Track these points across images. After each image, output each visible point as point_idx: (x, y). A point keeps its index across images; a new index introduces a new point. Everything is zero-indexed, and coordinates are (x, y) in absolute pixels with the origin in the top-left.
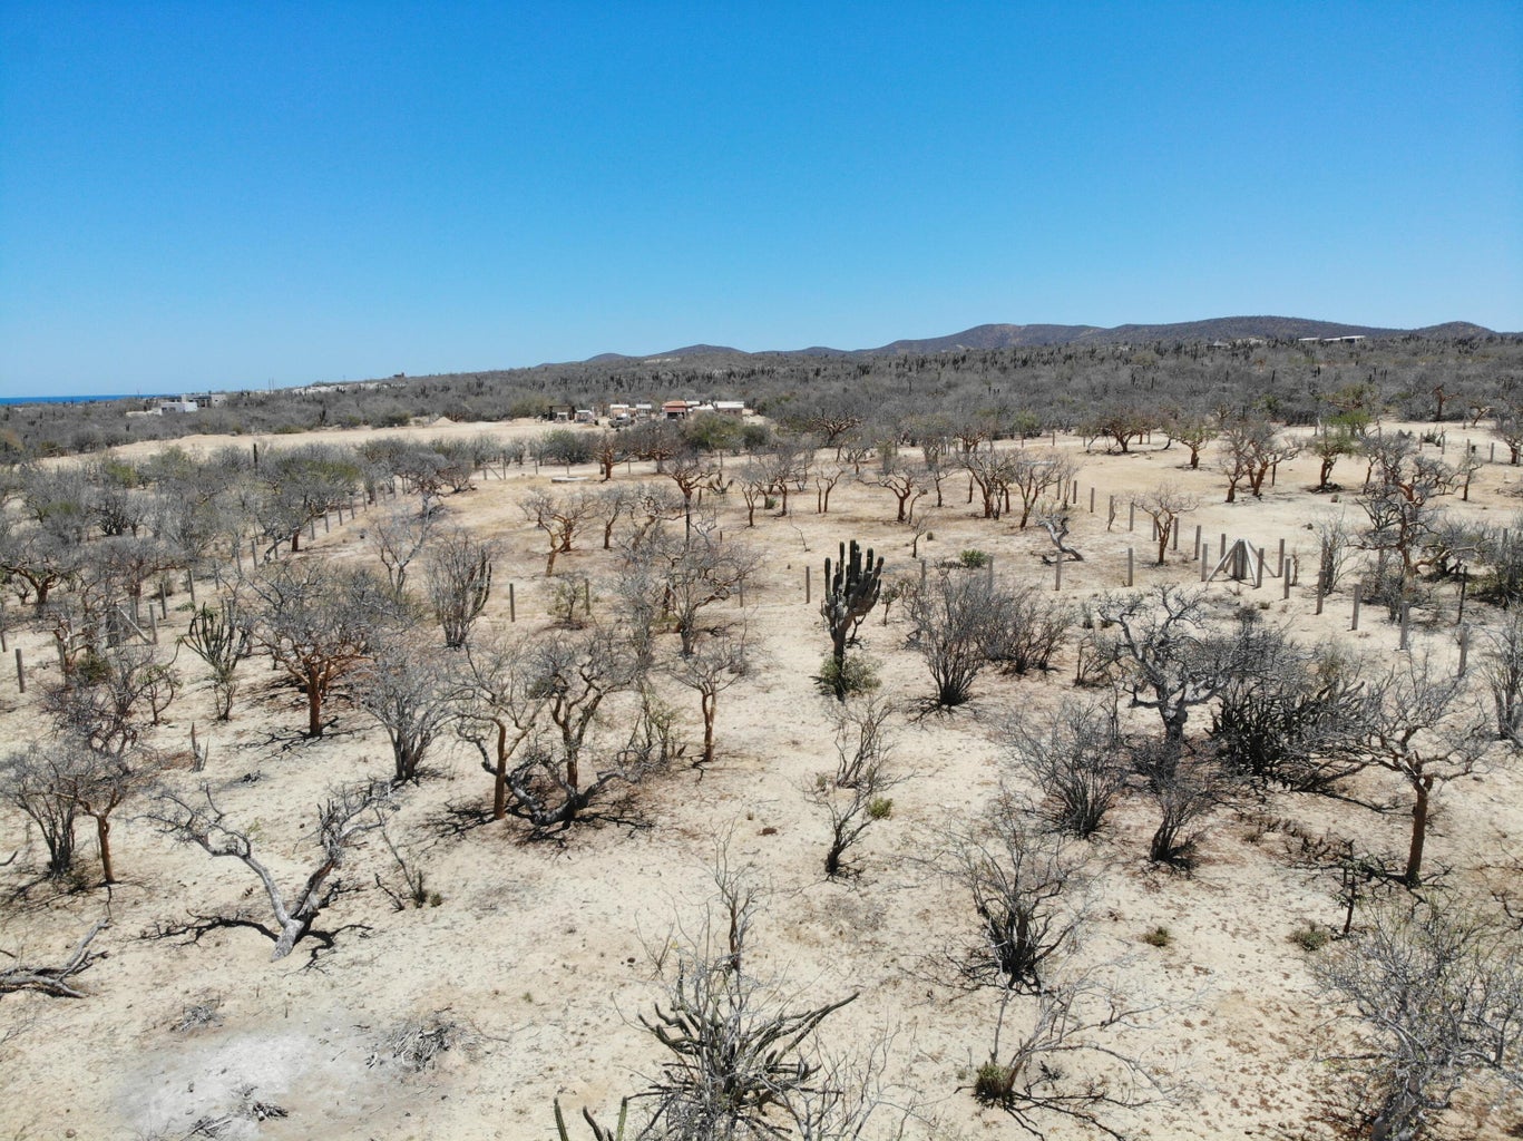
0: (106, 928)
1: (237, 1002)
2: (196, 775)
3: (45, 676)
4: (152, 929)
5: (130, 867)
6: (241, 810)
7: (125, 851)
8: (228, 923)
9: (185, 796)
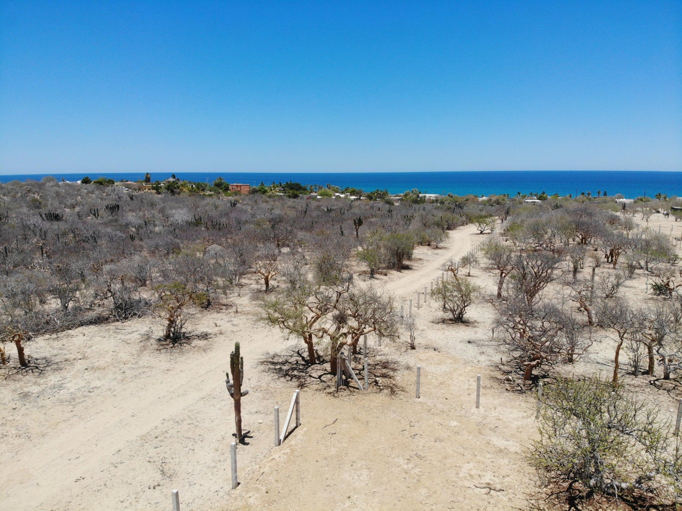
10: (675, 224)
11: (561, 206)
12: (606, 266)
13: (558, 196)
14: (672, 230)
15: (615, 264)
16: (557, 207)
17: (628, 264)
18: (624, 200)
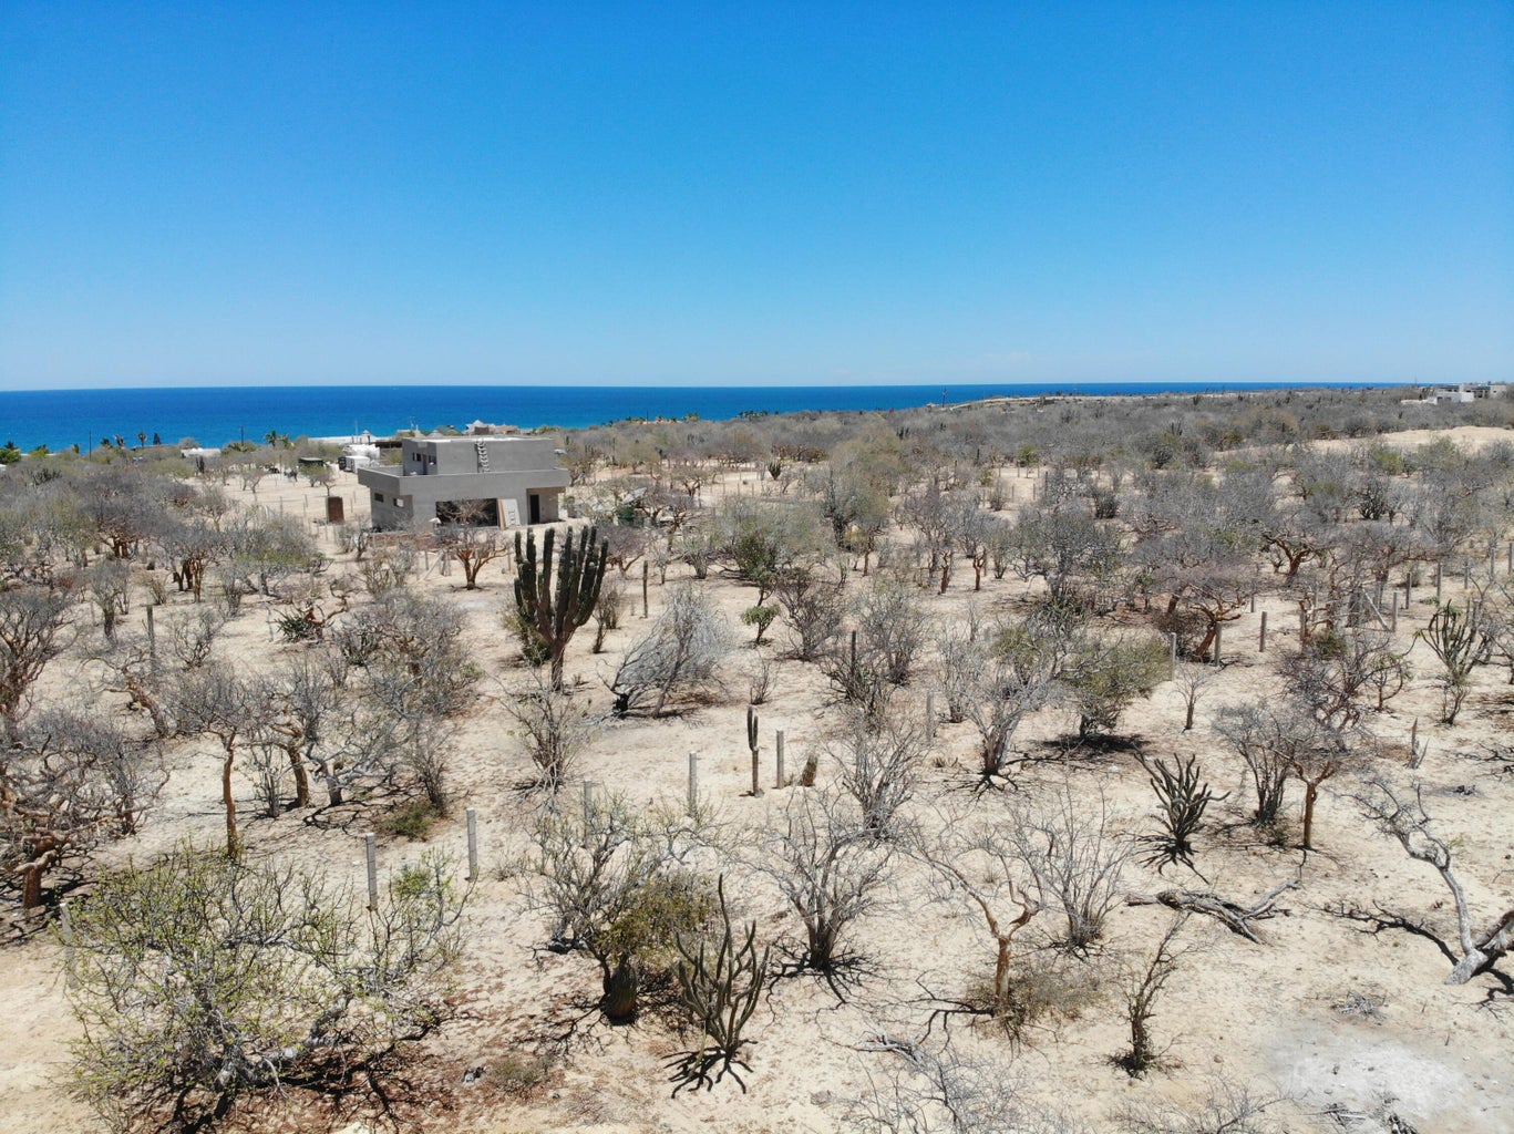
0: (1295, 889)
1: (1401, 1009)
2: (1410, 771)
3: (1284, 641)
4: (1335, 906)
5: (1329, 840)
6: (1449, 820)
7: (1327, 823)
8: (1410, 928)
9: (1395, 789)
10: (310, 491)
11: (56, 475)
12: (179, 599)
13: (47, 452)
14: (306, 505)
15: (197, 591)
16: (47, 477)
17: (224, 587)
18: (200, 450)
